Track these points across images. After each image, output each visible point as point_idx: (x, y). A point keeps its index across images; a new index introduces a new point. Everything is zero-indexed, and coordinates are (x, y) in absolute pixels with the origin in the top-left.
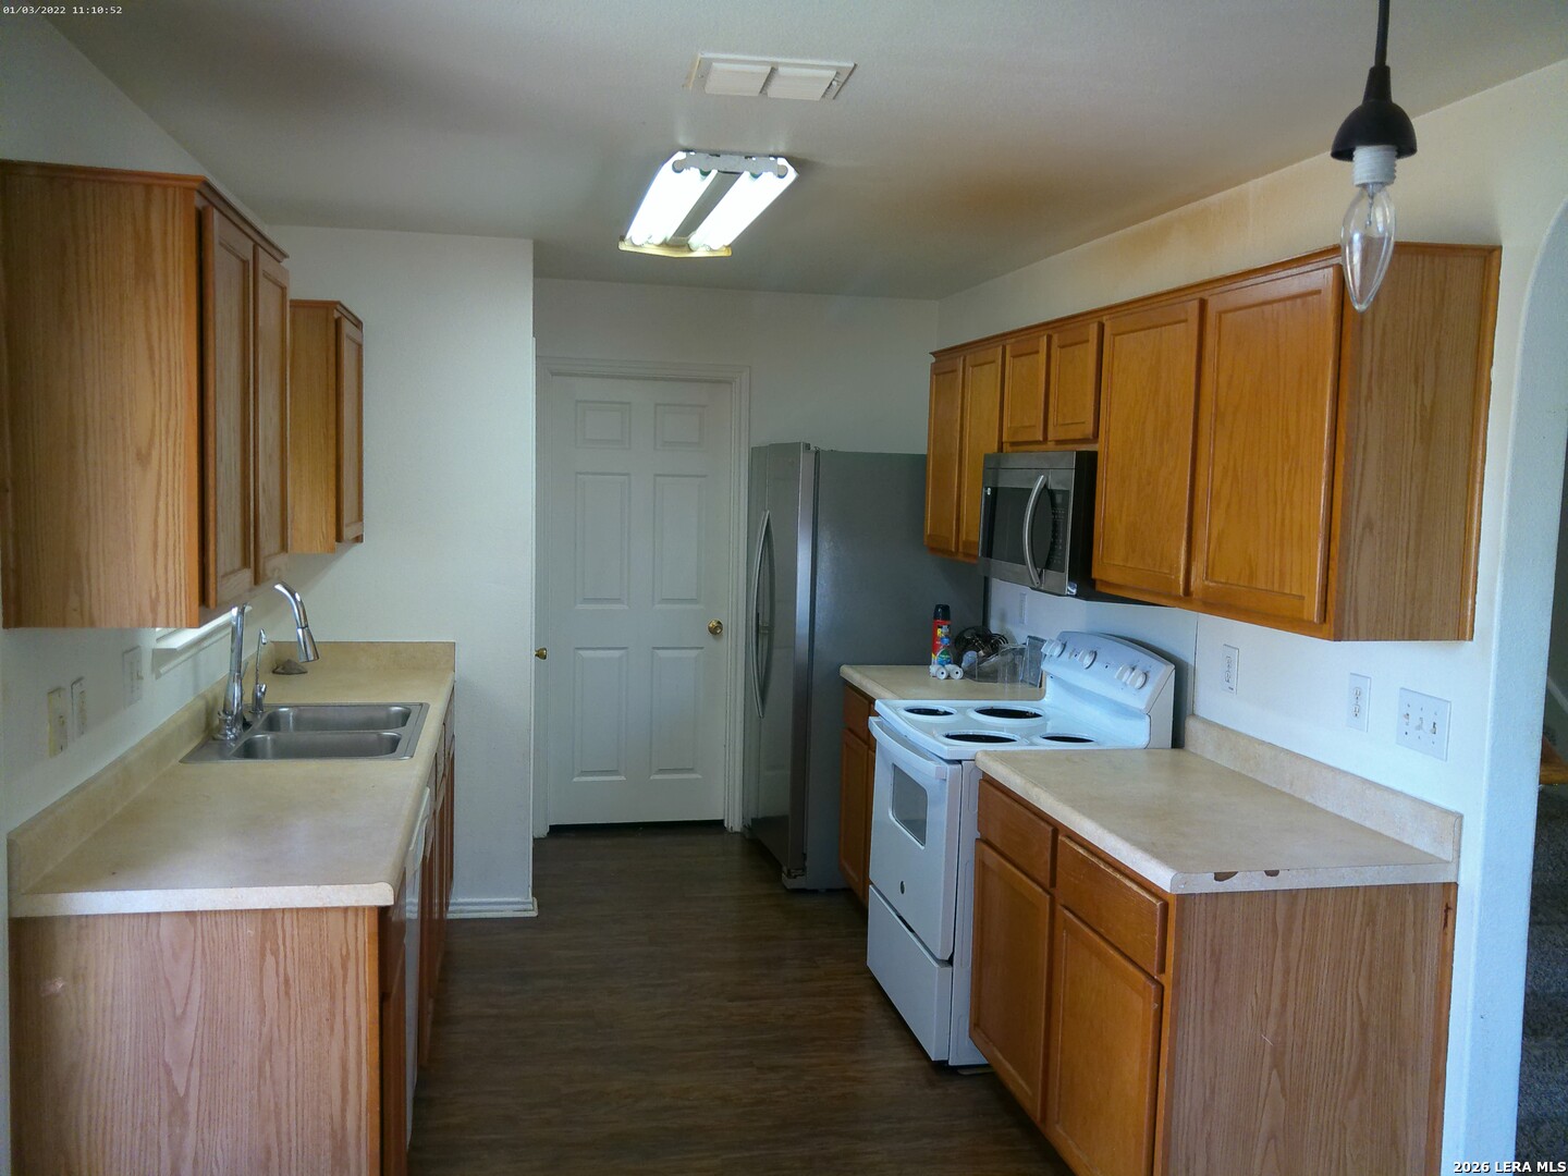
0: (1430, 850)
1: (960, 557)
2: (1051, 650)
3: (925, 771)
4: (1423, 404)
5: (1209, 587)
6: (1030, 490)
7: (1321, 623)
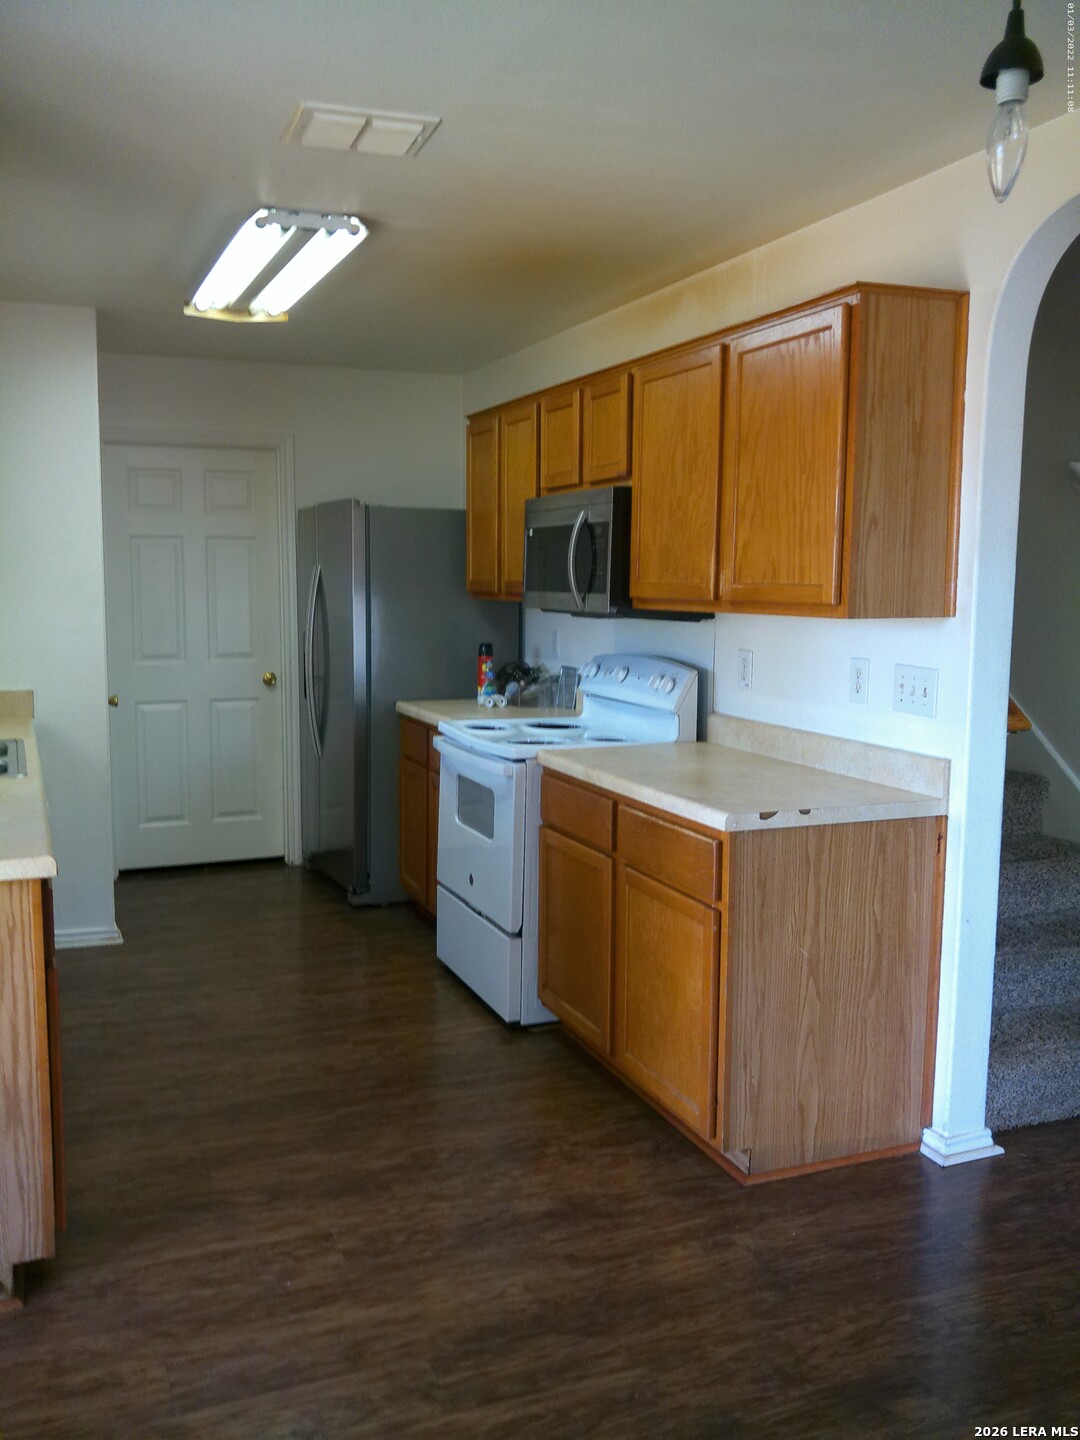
0: (925, 792)
1: (503, 598)
2: (587, 671)
3: (492, 773)
4: (914, 422)
5: (736, 589)
6: (571, 527)
7: (837, 605)
